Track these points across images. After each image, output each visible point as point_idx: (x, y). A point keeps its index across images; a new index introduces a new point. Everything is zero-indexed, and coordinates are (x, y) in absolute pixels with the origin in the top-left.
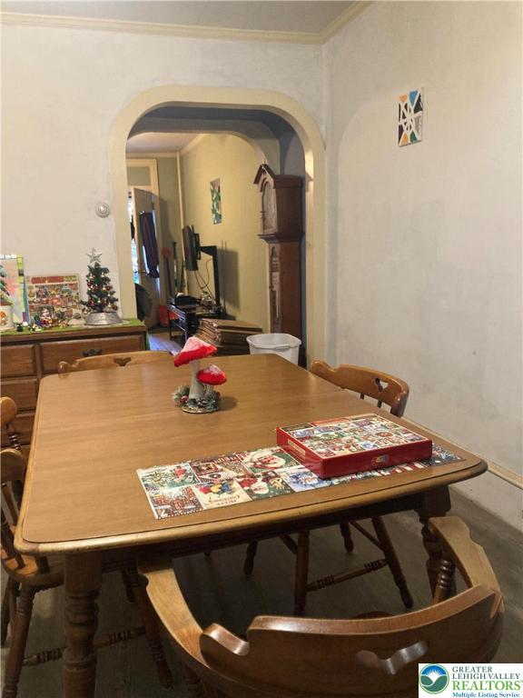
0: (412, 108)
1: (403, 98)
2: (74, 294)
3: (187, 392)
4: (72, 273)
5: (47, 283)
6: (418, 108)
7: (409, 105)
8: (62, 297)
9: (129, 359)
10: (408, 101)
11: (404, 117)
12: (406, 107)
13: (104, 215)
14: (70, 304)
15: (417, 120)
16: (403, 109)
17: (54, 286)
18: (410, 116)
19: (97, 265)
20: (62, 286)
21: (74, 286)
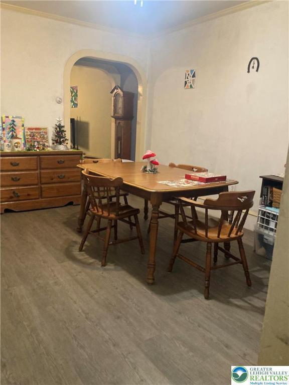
0: (191, 76)
1: (187, 71)
2: (46, 136)
3: (145, 167)
4: (45, 127)
5: (34, 131)
6: (194, 76)
7: (190, 74)
8: (40, 137)
9: (98, 161)
10: (190, 73)
11: (188, 78)
12: (189, 74)
13: (59, 102)
14: (44, 141)
15: (193, 80)
16: (187, 75)
17: (37, 132)
18: (190, 78)
19: (60, 124)
20: (40, 132)
21: (46, 133)
